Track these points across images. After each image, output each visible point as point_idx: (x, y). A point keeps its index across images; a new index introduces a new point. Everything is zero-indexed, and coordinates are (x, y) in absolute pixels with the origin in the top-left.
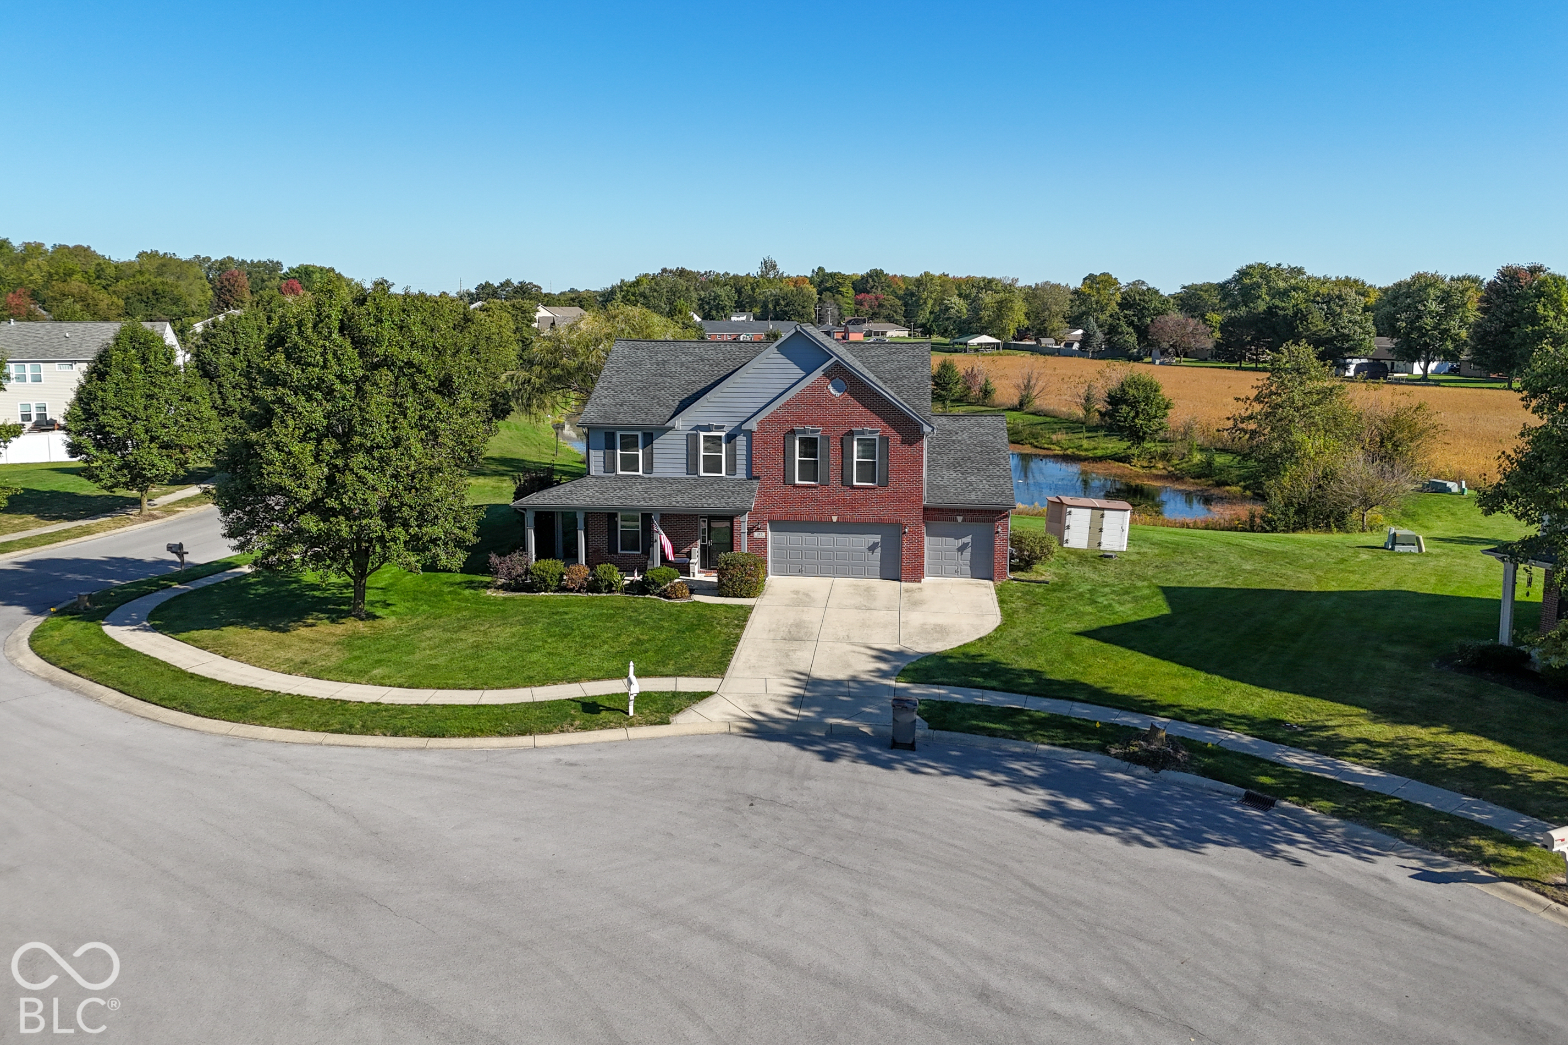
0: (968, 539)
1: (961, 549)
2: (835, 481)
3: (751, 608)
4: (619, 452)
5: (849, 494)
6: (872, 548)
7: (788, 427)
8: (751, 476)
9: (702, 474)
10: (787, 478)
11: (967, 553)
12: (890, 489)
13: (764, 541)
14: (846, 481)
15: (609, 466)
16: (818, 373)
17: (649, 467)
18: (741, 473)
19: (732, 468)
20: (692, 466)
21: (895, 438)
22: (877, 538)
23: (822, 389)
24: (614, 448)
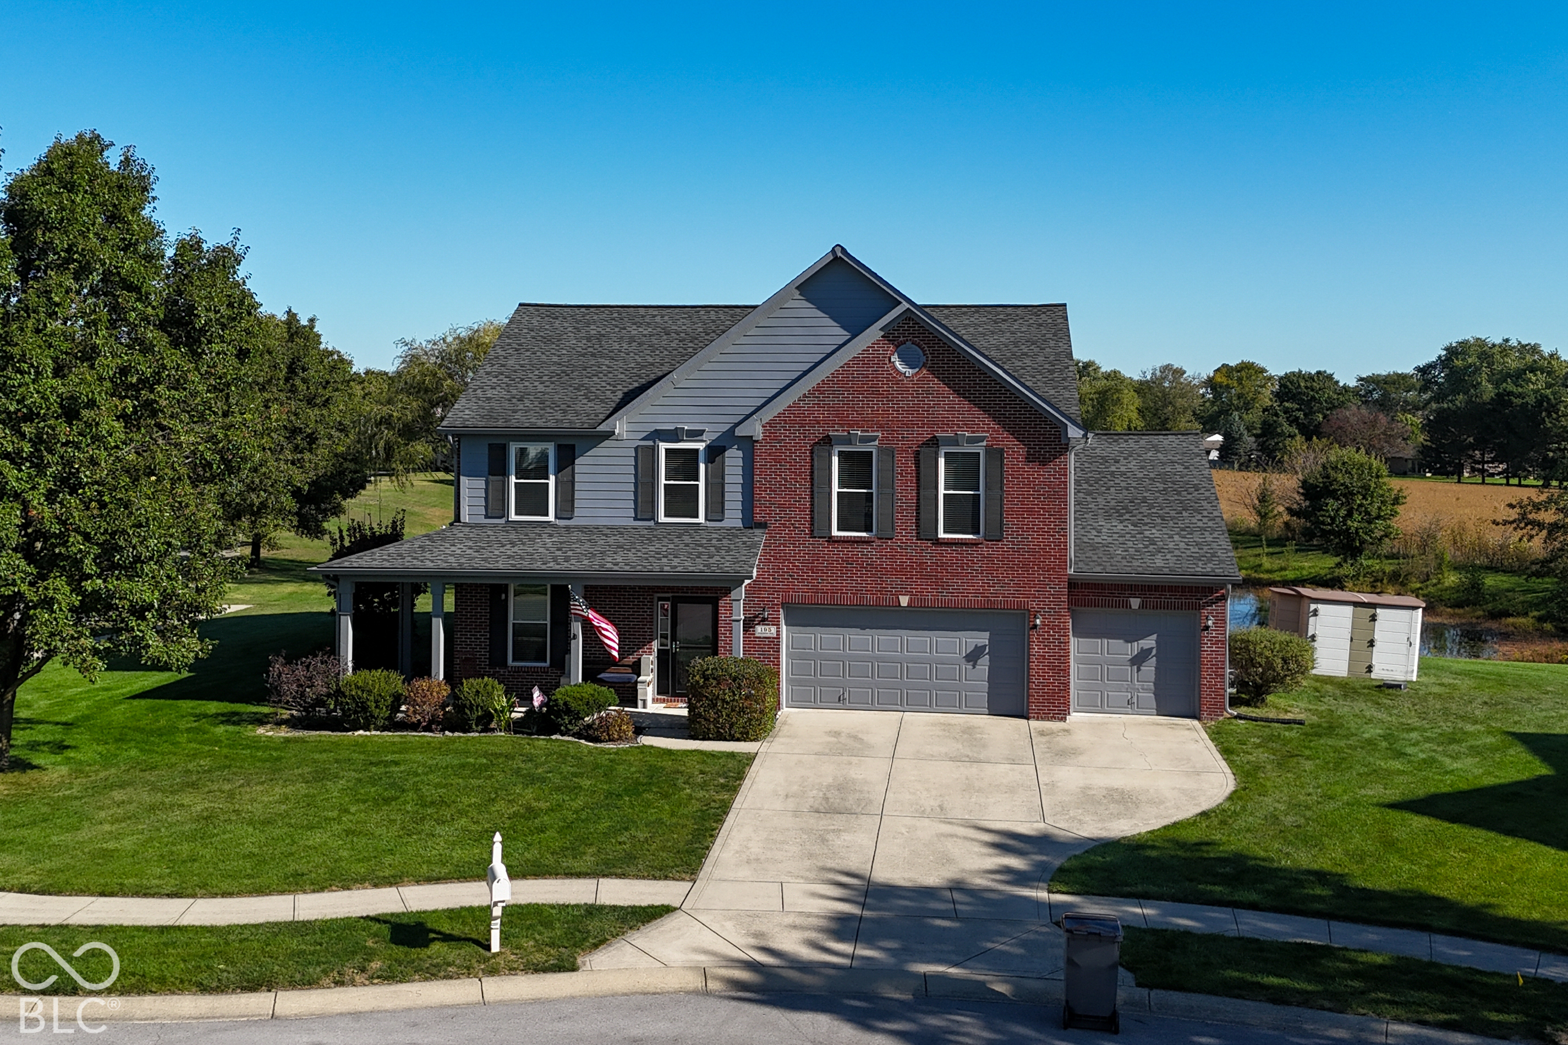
0: (1149, 642)
1: (1138, 660)
2: (905, 531)
3: (750, 759)
4: (513, 479)
5: (929, 554)
6: (973, 657)
7: (819, 432)
8: (750, 523)
9: (662, 518)
10: (817, 526)
11: (1149, 668)
12: (1006, 544)
13: (774, 643)
14: (925, 531)
15: (496, 507)
16: (873, 333)
17: (567, 506)
18: (733, 517)
19: (717, 508)
20: (644, 508)
21: (1015, 449)
22: (983, 638)
23: (880, 364)
24: (505, 473)
